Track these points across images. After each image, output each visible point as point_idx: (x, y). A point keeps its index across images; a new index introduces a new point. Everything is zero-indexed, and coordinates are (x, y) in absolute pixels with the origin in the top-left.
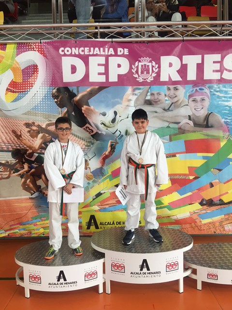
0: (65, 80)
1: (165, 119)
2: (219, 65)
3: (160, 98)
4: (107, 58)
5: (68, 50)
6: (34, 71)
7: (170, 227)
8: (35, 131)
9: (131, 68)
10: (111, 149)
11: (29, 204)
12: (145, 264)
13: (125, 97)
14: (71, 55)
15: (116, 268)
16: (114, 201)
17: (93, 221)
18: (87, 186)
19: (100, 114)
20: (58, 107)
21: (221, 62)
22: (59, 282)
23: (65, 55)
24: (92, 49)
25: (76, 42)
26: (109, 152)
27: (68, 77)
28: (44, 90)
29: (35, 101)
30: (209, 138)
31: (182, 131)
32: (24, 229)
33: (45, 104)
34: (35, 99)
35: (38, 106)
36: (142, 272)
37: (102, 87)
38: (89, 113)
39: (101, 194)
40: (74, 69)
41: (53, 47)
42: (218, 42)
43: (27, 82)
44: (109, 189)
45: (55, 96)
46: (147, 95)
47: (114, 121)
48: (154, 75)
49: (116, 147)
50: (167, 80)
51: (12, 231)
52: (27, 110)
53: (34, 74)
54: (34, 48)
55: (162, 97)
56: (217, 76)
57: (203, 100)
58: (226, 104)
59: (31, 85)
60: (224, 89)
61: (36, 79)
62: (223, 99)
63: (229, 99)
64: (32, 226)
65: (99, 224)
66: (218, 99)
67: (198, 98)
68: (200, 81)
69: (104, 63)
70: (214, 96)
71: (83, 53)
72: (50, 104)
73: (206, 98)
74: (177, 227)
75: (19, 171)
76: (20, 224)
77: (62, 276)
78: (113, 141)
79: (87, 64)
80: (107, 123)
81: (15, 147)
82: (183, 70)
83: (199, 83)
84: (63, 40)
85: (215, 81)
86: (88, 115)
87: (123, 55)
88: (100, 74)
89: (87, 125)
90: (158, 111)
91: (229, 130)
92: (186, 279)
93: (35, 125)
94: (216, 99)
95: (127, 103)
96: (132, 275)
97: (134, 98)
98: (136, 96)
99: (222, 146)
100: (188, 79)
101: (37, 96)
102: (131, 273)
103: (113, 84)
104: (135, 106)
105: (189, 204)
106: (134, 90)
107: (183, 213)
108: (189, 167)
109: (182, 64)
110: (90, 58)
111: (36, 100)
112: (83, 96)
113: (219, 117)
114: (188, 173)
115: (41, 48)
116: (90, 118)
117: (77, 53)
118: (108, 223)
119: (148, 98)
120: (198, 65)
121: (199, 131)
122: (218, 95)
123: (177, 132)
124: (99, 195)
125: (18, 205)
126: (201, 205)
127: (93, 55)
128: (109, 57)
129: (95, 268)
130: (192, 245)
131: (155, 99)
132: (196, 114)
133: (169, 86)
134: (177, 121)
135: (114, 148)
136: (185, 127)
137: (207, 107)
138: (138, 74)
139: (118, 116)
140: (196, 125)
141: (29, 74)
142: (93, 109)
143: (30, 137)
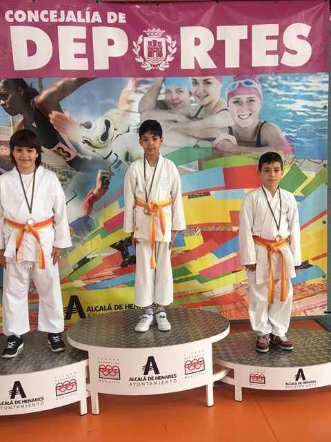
0: (17, 67)
1: (190, 133)
2: (276, 40)
3: (181, 98)
4: (89, 27)
5: (20, 15)
9: (131, 47)
10: (103, 184)
12: (151, 364)
13: (123, 96)
14: (26, 23)
15: (106, 373)
16: (109, 272)
17: (75, 306)
19: (82, 125)
20: (6, 114)
21: (279, 38)
22: (14, 401)
23: (16, 23)
24: (62, 13)
25: (33, 1)
26: (99, 190)
27: (22, 62)
31: (218, 153)
36: (147, 377)
37: (82, 79)
38: (61, 123)
39: (88, 260)
40: (32, 48)
42: (274, 2)
44: (102, 251)
45: (1, 96)
46: (159, 93)
47: (105, 137)
48: (170, 59)
49: (111, 181)
50: (193, 67)
55: (185, 96)
56: (272, 61)
57: (251, 101)
58: (289, 107)
60: (285, 83)
62: (284, 99)
63: (292, 100)
65: (85, 309)
66: (275, 100)
67: (244, 98)
68: (246, 69)
69: (85, 38)
70: (269, 95)
71: (46, 20)
73: (256, 98)
77: (17, 389)
78: (105, 171)
79: (54, 38)
80: (94, 142)
82: (218, 51)
85: (271, 70)
87: (117, 25)
88: (77, 56)
89: (60, 145)
90: (178, 120)
91: (293, 150)
92: (219, 385)
94: (271, 100)
95: (126, 107)
96: (132, 382)
97: (138, 98)
98: (142, 95)
100: (226, 67)
103: (102, 73)
104: (140, 112)
105: (233, 272)
106: (138, 84)
107: (223, 286)
108: (230, 212)
109: (216, 41)
110: (59, 27)
113: (278, 128)
114: (229, 220)
116: (65, 133)
117: (37, 20)
118: (101, 308)
119: (162, 97)
120: (240, 40)
121: (247, 153)
122: (275, 93)
123: (210, 154)
124: (84, 261)
127: (65, 24)
128: (93, 28)
129: (73, 375)
130: (227, 332)
131: (173, 100)
132: (240, 125)
133: (195, 78)
134: (211, 137)
135: (108, 183)
136: (223, 146)
137: (258, 113)
138: (143, 57)
139: (112, 128)
140: (241, 142)
142: (68, 117)
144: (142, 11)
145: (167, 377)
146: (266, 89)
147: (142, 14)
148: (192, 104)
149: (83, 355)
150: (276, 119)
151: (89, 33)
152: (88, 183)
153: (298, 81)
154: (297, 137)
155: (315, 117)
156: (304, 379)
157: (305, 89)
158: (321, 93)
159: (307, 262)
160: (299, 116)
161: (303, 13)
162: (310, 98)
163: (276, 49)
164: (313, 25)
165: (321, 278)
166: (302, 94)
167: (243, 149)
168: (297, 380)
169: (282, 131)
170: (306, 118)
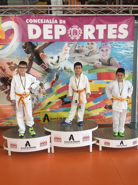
0: (30, 38)
1: (86, 61)
2: (116, 30)
3: (83, 49)
4: (53, 25)
5: (31, 21)
8: (13, 67)
9: (67, 31)
10: (56, 77)
11: (11, 108)
12: (72, 137)
13: (64, 48)
14: (33, 23)
15: (57, 139)
16: (58, 107)
17: (46, 118)
18: (43, 98)
19: (50, 57)
20: (26, 53)
21: (117, 29)
23: (29, 23)
24: (45, 20)
25: (35, 16)
26: (55, 79)
27: (31, 36)
28: (17, 44)
29: (13, 50)
30: (110, 71)
31: (95, 68)
32: (8, 122)
34: (13, 49)
35: (14, 53)
36: (70, 141)
37: (51, 42)
40: (34, 32)
41: (22, 18)
42: (116, 17)
44: (56, 100)
45: (24, 47)
46: (76, 47)
47: (58, 62)
48: (80, 36)
50: (88, 39)
51: (1, 123)
52: (8, 55)
53: (12, 34)
54: (11, 19)
56: (115, 37)
57: (107, 50)
58: (120, 52)
60: (119, 44)
61: (13, 37)
62: (118, 50)
64: (13, 120)
65: (50, 119)
66: (115, 50)
67: (104, 49)
68: (106, 39)
70: (113, 48)
71: (39, 22)
72: (21, 52)
73: (109, 49)
75: (5, 90)
76: (6, 119)
77: (28, 144)
78: (57, 73)
79: (42, 28)
80: (54, 63)
81: (2, 76)
82: (96, 33)
83: (105, 41)
84: (28, 14)
85: (114, 40)
86: (43, 58)
87: (62, 24)
88: (49, 34)
89: (43, 64)
90: (82, 56)
92: (94, 145)
93: (13, 64)
94: (114, 50)
95: (65, 52)
97: (69, 49)
98: (70, 48)
101: (14, 47)
102: (65, 142)
103: (57, 40)
104: (69, 53)
105: (99, 108)
106: (69, 44)
107: (95, 113)
108: (99, 88)
109: (96, 30)
110: (43, 25)
112: (40, 47)
113: (116, 60)
114: (98, 91)
115: (16, 19)
116: (44, 60)
117: (36, 22)
118: (55, 119)
119: (77, 49)
120: (104, 30)
121: (105, 68)
122: (115, 48)
123: (92, 68)
124: (50, 103)
125: (5, 109)
126: (106, 109)
127: (45, 24)
128: (55, 25)
129: (46, 140)
130: (97, 128)
131: (80, 50)
133: (88, 42)
134: (93, 62)
135: (58, 77)
136: (97, 65)
137: (109, 54)
138: (71, 35)
139: (60, 59)
140: (103, 64)
141: (9, 34)
142: (46, 55)
143: (10, 70)
144: (71, 19)
145: (77, 142)
147: (71, 20)
148: (87, 51)
149: (49, 133)
150: (116, 57)
151: (53, 27)
152: (52, 77)
155: (129, 56)
156: (123, 144)
157: (125, 46)
158: (131, 48)
161: (125, 20)
162: (127, 49)
163: (116, 33)
164: (129, 25)
165: (129, 111)
166: (125, 48)
167: (104, 66)
168: (121, 144)
170: (126, 56)
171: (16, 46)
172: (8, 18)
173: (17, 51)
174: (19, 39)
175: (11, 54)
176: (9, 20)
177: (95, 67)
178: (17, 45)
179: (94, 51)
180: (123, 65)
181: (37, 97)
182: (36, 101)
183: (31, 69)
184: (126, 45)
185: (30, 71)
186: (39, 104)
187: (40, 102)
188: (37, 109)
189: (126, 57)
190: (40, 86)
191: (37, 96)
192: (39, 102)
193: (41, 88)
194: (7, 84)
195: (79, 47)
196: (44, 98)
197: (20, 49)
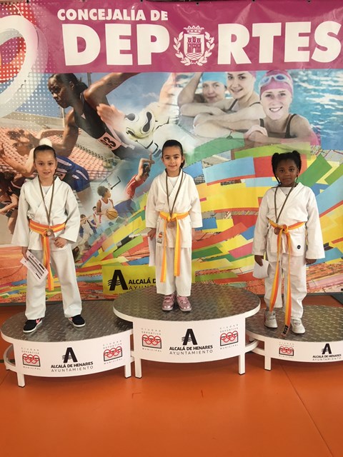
0: (68, 64)
1: (224, 125)
3: (217, 92)
4: (134, 25)
5: (71, 13)
6: (19, 48)
7: (231, 284)
8: (25, 145)
9: (172, 43)
10: (144, 172)
12: (190, 336)
13: (163, 90)
14: (76, 21)
15: (148, 342)
17: (118, 279)
18: (109, 229)
19: (126, 117)
20: (59, 106)
21: (311, 35)
22: (66, 364)
23: (67, 21)
24: (110, 11)
26: (141, 177)
27: (73, 58)
28: (35, 79)
29: (22, 97)
31: (250, 143)
32: (17, 292)
33: (39, 101)
34: (22, 93)
35: (27, 105)
36: (186, 347)
37: (127, 74)
38: (107, 115)
39: (130, 239)
40: (82, 45)
41: (47, 8)
42: (307, 2)
43: (9, 65)
44: (142, 231)
45: (54, 89)
46: (197, 88)
47: (146, 128)
48: (208, 54)
49: (151, 169)
50: (229, 63)
52: (10, 112)
53: (18, 52)
54: (17, 10)
55: (221, 91)
56: (303, 57)
57: (283, 94)
58: (317, 100)
59: (15, 71)
60: (315, 78)
61: (23, 60)
62: (313, 93)
65: (127, 282)
66: (305, 94)
67: (276, 92)
68: (279, 66)
69: (130, 34)
70: (299, 89)
71: (94, 18)
73: (287, 92)
74: (241, 285)
75: (5, 205)
76: (11, 284)
77: (70, 354)
78: (146, 160)
79: (102, 35)
80: (137, 132)
82: (252, 48)
83: (276, 68)
85: (302, 65)
86: (107, 119)
87: (159, 22)
88: (123, 52)
89: (106, 135)
90: (213, 112)
91: (320, 142)
93: (24, 135)
94: (301, 94)
95: (167, 100)
96: (172, 351)
97: (178, 91)
98: (181, 89)
99: (308, 166)
100: (260, 62)
101: (26, 89)
102: (171, 349)
104: (179, 105)
106: (177, 79)
107: (249, 265)
108: (259, 198)
109: (251, 38)
110: (106, 25)
111: (24, 95)
112: (98, 89)
115: (29, 11)
116: (110, 124)
117: (86, 18)
118: (141, 281)
119: (199, 91)
120: (275, 37)
121: (276, 144)
122: (306, 88)
123: (242, 145)
124: (127, 240)
125: (6, 256)
127: (112, 22)
128: (138, 26)
129: (119, 343)
130: (258, 308)
131: (209, 94)
132: (272, 118)
133: (231, 73)
134: (243, 128)
135: (148, 170)
136: (254, 137)
137: (289, 107)
138: (183, 53)
139: (153, 120)
140: (272, 133)
141: (12, 53)
142: (113, 110)
143: (17, 153)
144: (183, 9)
145: (204, 348)
146: (297, 84)
147: (182, 11)
148: (227, 98)
149: (129, 325)
151: (134, 30)
152: (131, 170)
153: (327, 76)
154: (324, 129)
156: (330, 353)
157: (333, 84)
159: (328, 244)
160: (327, 109)
161: (334, 11)
162: (338, 93)
163: (308, 46)
165: (340, 259)
166: (330, 88)
167: (273, 140)
168: (324, 353)
169: (310, 123)
170: (333, 111)
171: (32, 87)
172: (9, 7)
173: (34, 101)
174: (40, 65)
175: (19, 109)
176: (9, 12)
177: (248, 143)
178: (36, 83)
179: (247, 98)
180: (325, 136)
181: (91, 224)
182: (91, 236)
183: (75, 148)
184: (335, 79)
185: (73, 154)
186: (98, 243)
187: (102, 238)
188: (93, 257)
189: (333, 114)
190: (100, 195)
191: (92, 222)
192: (98, 239)
193: (102, 201)
194: (10, 191)
195: (205, 86)
196: (112, 229)
197: (42, 93)
